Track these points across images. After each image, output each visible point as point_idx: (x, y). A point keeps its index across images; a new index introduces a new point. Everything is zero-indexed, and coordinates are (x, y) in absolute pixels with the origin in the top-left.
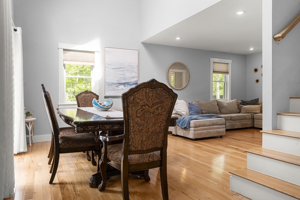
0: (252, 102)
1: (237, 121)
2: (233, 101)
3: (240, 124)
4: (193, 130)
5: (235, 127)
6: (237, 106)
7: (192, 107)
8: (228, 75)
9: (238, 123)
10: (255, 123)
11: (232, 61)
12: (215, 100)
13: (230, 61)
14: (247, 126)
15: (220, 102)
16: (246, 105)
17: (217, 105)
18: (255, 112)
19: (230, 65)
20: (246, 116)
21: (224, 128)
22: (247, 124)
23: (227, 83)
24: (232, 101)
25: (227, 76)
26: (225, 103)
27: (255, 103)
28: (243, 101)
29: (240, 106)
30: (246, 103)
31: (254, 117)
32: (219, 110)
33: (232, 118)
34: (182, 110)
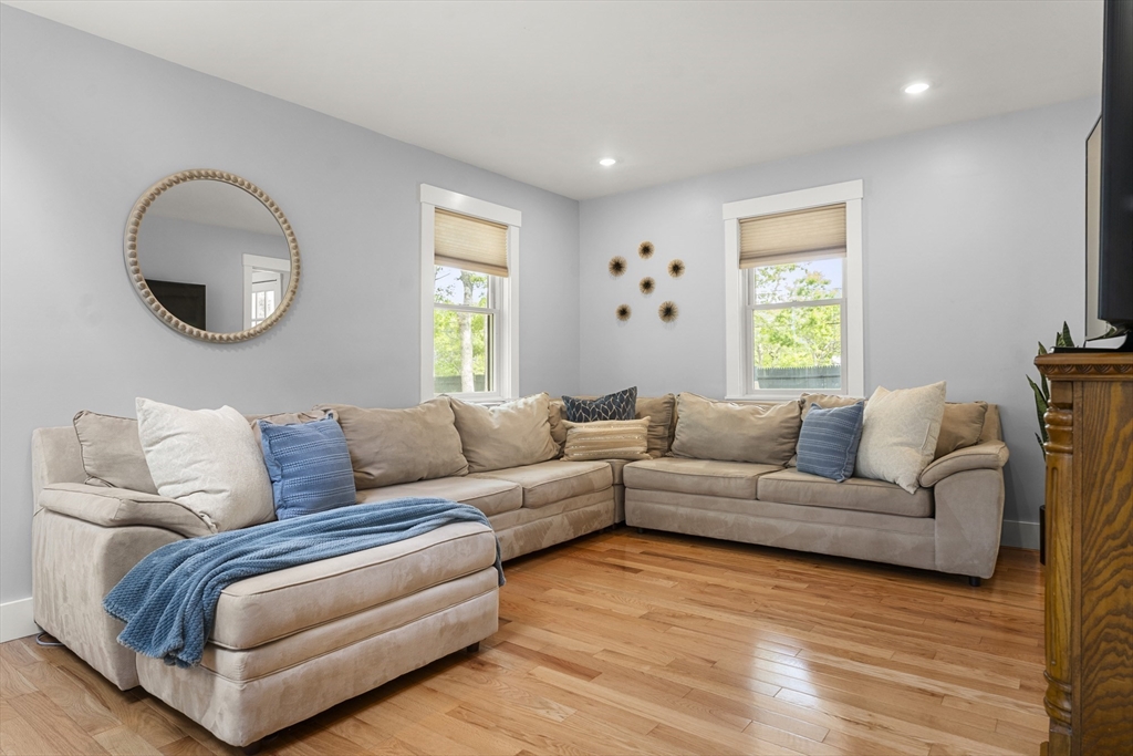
0: (611, 408)
1: (554, 508)
2: (531, 400)
3: (566, 521)
4: (238, 675)
5: (546, 544)
6: (548, 425)
7: (286, 451)
8: (506, 280)
9: (559, 518)
10: (629, 505)
11: (523, 215)
12: (442, 402)
13: (511, 216)
14: (596, 526)
15: (467, 408)
16: (586, 421)
17: (457, 424)
18: (626, 452)
19: (514, 233)
20: (591, 476)
21: (491, 589)
22: (596, 515)
23: (500, 314)
24: (525, 404)
25: (501, 283)
26: (495, 415)
27: (624, 410)
28: (573, 403)
29: (560, 426)
30: (585, 410)
31: (625, 475)
32: (465, 451)
33: (528, 496)
34: (197, 485)
